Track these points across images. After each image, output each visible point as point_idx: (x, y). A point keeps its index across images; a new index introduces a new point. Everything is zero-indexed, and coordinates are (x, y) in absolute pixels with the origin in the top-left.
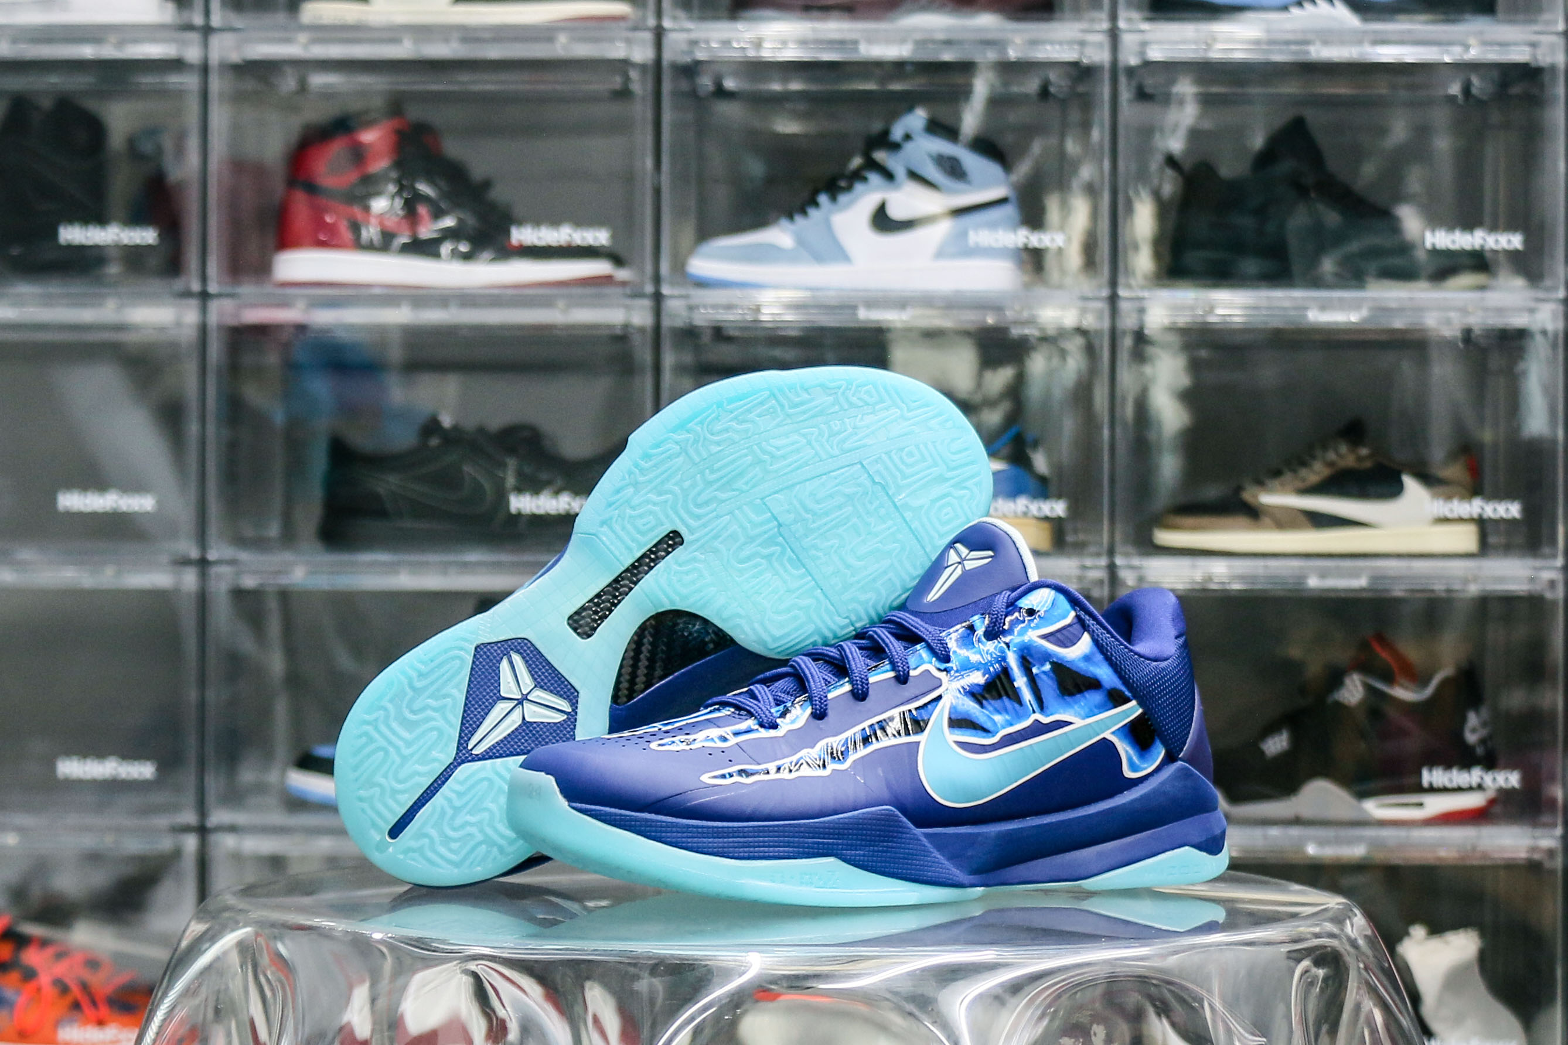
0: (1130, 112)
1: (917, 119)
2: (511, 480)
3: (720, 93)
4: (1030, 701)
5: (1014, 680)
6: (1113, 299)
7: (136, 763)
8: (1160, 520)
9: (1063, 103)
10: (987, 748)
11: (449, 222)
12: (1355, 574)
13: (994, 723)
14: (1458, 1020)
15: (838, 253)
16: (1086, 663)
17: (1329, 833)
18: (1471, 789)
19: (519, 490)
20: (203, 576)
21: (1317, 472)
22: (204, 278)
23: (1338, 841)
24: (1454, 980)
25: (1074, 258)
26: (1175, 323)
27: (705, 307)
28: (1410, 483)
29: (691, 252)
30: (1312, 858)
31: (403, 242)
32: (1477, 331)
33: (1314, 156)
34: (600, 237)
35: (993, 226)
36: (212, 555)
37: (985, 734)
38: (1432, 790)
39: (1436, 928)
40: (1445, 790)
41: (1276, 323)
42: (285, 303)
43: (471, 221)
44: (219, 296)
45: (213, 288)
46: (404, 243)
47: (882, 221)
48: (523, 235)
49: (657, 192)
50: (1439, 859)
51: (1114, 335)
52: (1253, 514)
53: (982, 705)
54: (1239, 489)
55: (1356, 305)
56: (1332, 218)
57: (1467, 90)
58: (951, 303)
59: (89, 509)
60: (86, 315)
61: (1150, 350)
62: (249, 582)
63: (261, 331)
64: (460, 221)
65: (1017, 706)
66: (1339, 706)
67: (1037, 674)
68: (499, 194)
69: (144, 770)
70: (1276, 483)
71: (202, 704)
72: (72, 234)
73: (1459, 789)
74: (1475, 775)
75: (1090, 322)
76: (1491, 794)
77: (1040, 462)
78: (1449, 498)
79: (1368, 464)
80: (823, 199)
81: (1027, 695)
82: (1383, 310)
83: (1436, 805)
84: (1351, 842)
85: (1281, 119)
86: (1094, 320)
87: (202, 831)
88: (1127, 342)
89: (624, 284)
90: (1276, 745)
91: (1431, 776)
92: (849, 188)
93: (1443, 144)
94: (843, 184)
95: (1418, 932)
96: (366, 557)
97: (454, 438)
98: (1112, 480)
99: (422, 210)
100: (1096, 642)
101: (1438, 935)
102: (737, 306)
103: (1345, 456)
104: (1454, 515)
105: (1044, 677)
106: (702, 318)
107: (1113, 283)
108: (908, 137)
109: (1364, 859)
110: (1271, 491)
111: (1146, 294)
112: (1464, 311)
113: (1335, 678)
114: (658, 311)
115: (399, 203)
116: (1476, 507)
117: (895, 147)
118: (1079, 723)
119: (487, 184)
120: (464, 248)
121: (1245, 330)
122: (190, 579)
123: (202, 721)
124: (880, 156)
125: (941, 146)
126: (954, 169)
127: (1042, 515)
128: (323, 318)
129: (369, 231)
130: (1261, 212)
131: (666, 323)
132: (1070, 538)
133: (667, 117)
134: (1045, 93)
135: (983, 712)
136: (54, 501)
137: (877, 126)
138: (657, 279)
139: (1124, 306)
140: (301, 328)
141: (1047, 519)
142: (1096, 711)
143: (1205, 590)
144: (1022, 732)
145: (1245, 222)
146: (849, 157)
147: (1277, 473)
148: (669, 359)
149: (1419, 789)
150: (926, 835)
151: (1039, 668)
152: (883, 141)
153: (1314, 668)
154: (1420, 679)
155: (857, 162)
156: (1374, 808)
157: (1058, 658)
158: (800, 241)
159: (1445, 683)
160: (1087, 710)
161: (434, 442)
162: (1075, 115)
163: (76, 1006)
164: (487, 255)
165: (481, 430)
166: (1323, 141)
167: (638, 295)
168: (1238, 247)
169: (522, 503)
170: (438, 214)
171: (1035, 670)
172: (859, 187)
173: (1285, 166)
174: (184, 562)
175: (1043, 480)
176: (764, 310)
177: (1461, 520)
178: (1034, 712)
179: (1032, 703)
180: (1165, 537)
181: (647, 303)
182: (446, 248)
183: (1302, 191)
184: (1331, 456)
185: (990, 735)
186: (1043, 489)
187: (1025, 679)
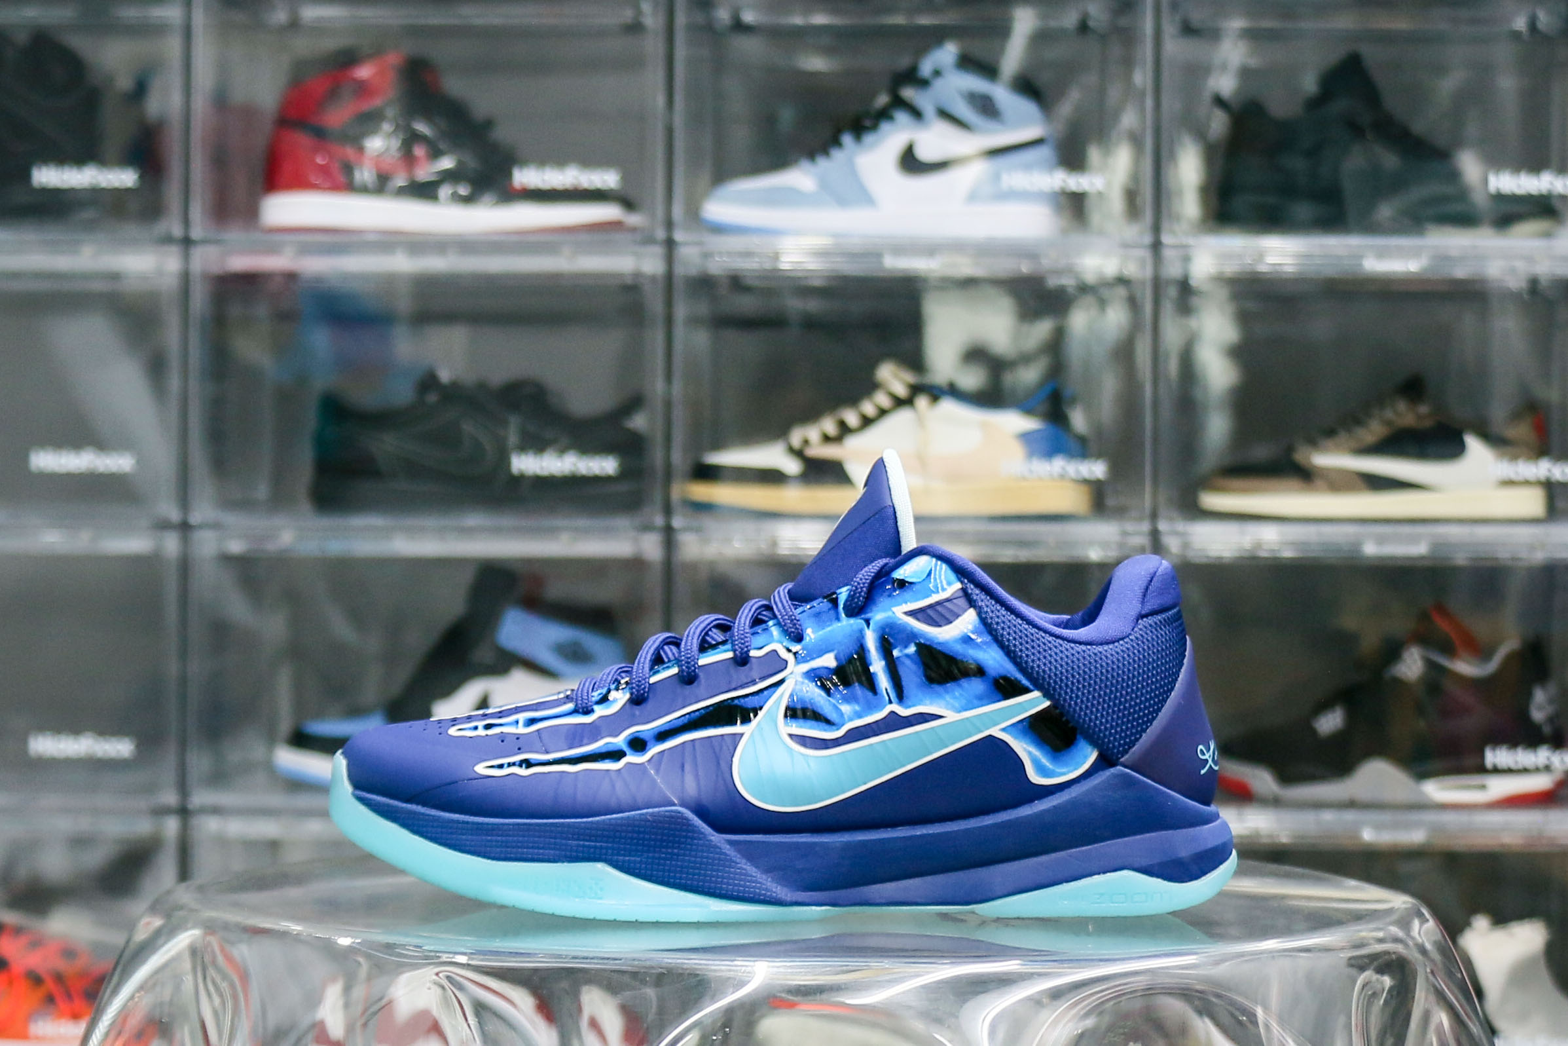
0: (1174, 47)
1: (947, 53)
2: (513, 438)
3: (739, 27)
4: (886, 690)
5: (871, 664)
6: (1156, 246)
7: (113, 739)
8: (1207, 483)
9: (1103, 38)
10: (829, 743)
11: (447, 163)
12: (1414, 539)
13: (841, 714)
14: (1523, 1017)
15: (863, 197)
16: (964, 646)
17: (1386, 817)
18: (1537, 770)
19: (523, 448)
20: (185, 541)
21: (1374, 431)
22: (186, 222)
23: (1396, 826)
24: (1519, 975)
25: (1116, 203)
26: (1222, 273)
27: (720, 254)
28: (1473, 444)
29: (706, 194)
30: (1369, 845)
31: (400, 185)
32: (1544, 282)
33: (1370, 94)
34: (608, 179)
35: (1028, 167)
36: (195, 518)
37: (827, 727)
38: (1496, 771)
39: (1501, 919)
40: (1509, 771)
41: (1330, 272)
42: (273, 249)
43: (472, 163)
44: (204, 242)
45: (196, 233)
46: (400, 187)
47: (910, 162)
48: (526, 177)
49: (670, 132)
50: (1503, 845)
51: (1158, 284)
52: (1305, 476)
53: (828, 692)
54: (1290, 449)
55: (1415, 253)
56: (1390, 160)
57: (1533, 26)
58: (983, 249)
59: (63, 470)
60: (63, 262)
61: (1195, 301)
62: (236, 547)
63: (249, 281)
64: (460, 163)
65: (870, 694)
66: (1398, 682)
67: (898, 658)
68: (503, 134)
69: (121, 748)
70: (1329, 443)
71: (183, 680)
72: (47, 176)
73: (1525, 771)
74: (1542, 755)
75: (1132, 270)
76: (1557, 776)
77: (1078, 420)
78: (1514, 458)
79: (1428, 423)
80: (847, 139)
81: (884, 682)
82: (1443, 258)
83: (1500, 787)
84: (1408, 826)
85: (1333, 56)
86: (1136, 267)
87: (184, 812)
88: (1172, 292)
89: (634, 230)
90: (1330, 722)
91: (1495, 757)
92: (874, 127)
93: (1508, 84)
94: (867, 123)
95: (1481, 923)
96: (358, 521)
97: (453, 394)
98: (1156, 440)
99: (419, 151)
100: (983, 621)
101: (1502, 926)
102: (754, 253)
103: (1404, 414)
104: (1520, 478)
105: (908, 662)
106: (718, 266)
107: (1157, 229)
108: (937, 73)
109: (1424, 845)
110: (1325, 450)
111: (1191, 241)
112: (1530, 259)
113: (1393, 651)
114: (670, 258)
115: (395, 144)
116: (1544, 468)
117: (924, 83)
118: (951, 716)
119: (488, 124)
120: (463, 190)
121: (1298, 280)
122: (171, 544)
123: (183, 697)
124: (908, 93)
125: (974, 83)
126: (987, 107)
127: (1080, 478)
128: (315, 265)
129: (362, 174)
130: (1314, 153)
131: (680, 270)
132: (1110, 502)
133: (681, 52)
134: (1083, 28)
135: (829, 701)
136: (25, 459)
137: (904, 62)
138: (669, 225)
139: (1168, 253)
140: (291, 277)
141: (1086, 482)
142: (976, 702)
143: (1254, 558)
144: (874, 726)
145: (1296, 164)
146: (874, 95)
147: (1330, 433)
148: (681, 311)
149: (1482, 769)
150: (730, 842)
151: (901, 651)
152: (911, 77)
153: (1370, 641)
154: (1482, 652)
155: (882, 100)
156: (1436, 790)
157: (928, 640)
158: (824, 184)
159: (1510, 658)
160: (964, 701)
161: (432, 398)
162: (1116, 50)
163: (50, 999)
164: (488, 198)
165: (482, 386)
166: (1381, 79)
167: (649, 240)
168: (1289, 190)
169: (526, 464)
170: (435, 153)
171: (896, 653)
172: (885, 127)
173: (1340, 105)
174: (163, 525)
175: (1082, 440)
176: (784, 258)
177: (1527, 483)
178: (890, 702)
179: (889, 691)
180: (1213, 500)
181: (658, 250)
182: (445, 191)
183: (1356, 130)
184: (1389, 414)
185: (834, 727)
186: (1082, 448)
187: (883, 663)
